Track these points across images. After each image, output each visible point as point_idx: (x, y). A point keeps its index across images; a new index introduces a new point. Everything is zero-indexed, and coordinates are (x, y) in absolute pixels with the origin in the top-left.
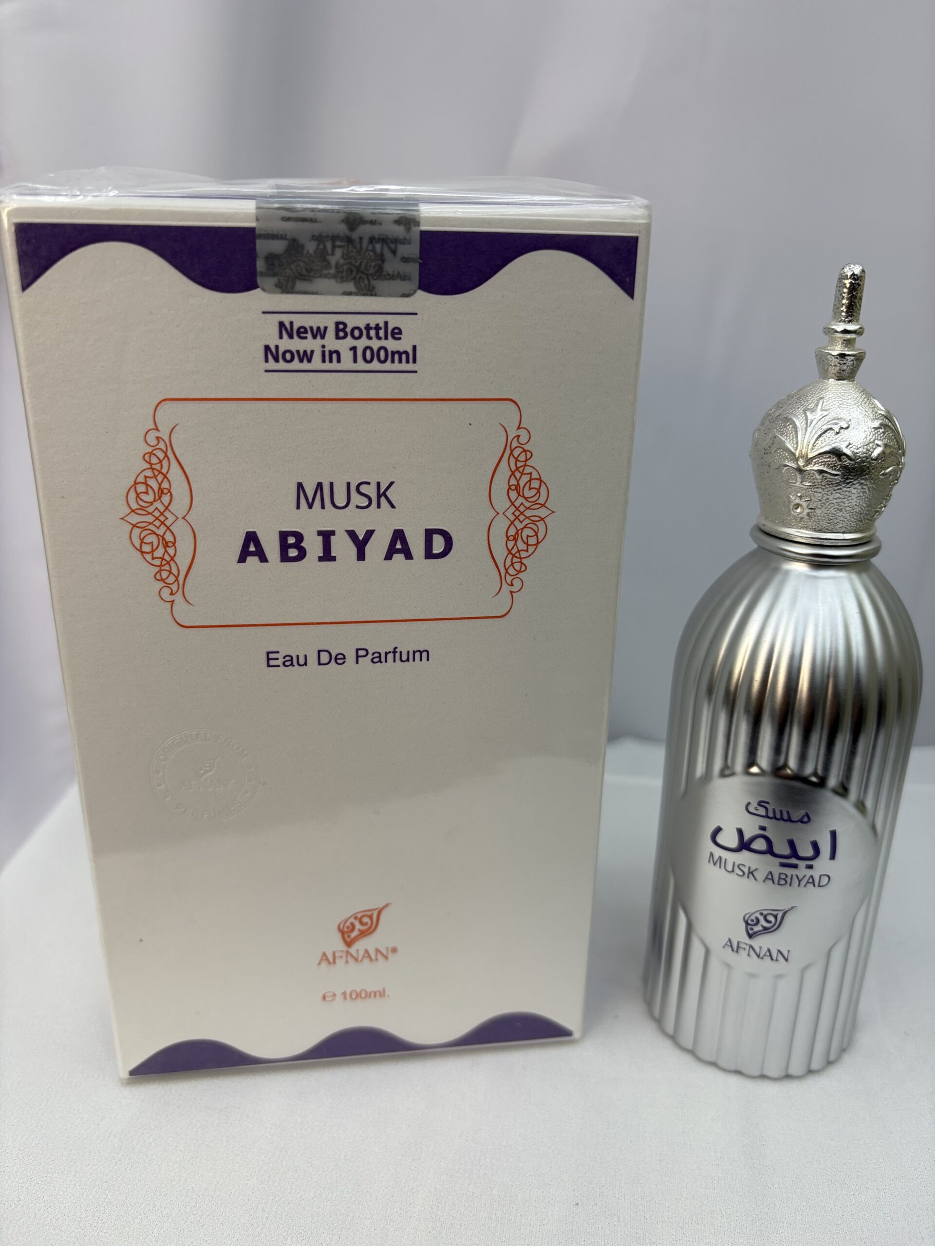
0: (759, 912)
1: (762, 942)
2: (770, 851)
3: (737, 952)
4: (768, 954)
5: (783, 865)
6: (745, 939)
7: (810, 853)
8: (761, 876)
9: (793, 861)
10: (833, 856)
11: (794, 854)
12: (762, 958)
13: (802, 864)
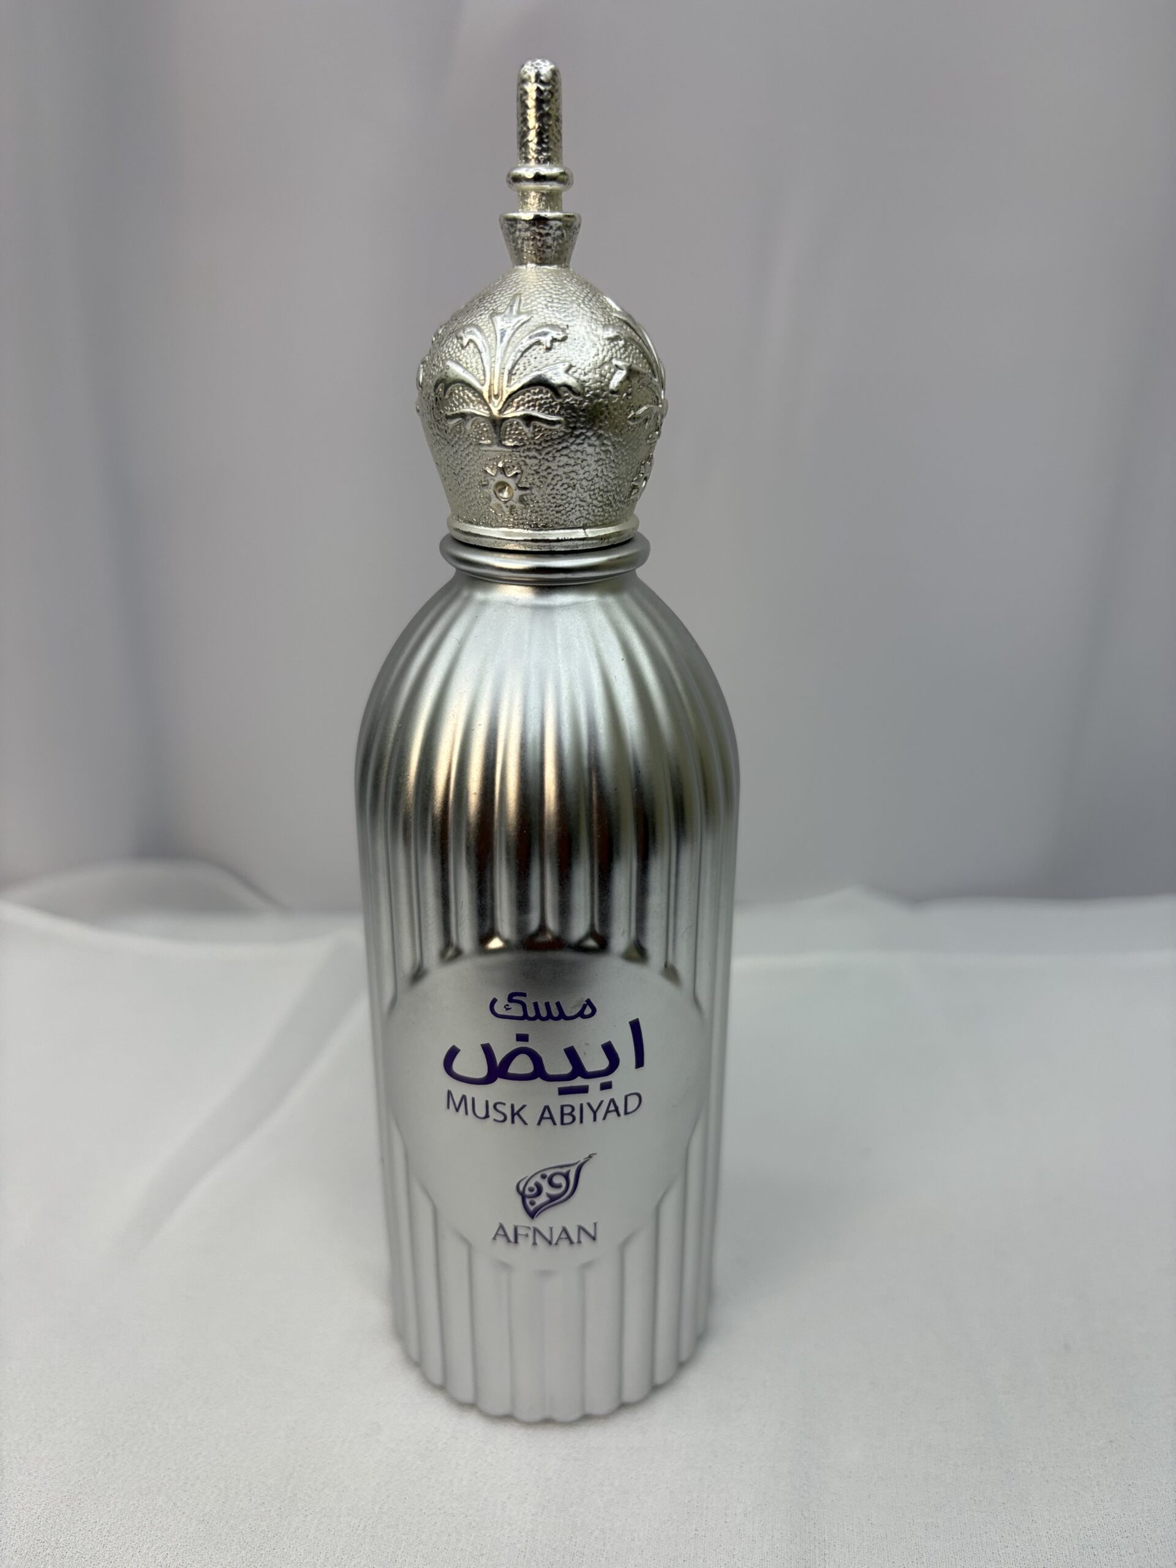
0: (540, 1174)
1: (551, 1220)
2: (539, 1072)
3: (516, 1241)
4: (564, 1236)
5: (563, 1092)
6: (523, 1219)
7: (603, 1063)
8: (531, 1114)
9: (579, 1082)
10: (640, 1062)
11: (578, 1070)
12: (557, 1244)
13: (594, 1084)
